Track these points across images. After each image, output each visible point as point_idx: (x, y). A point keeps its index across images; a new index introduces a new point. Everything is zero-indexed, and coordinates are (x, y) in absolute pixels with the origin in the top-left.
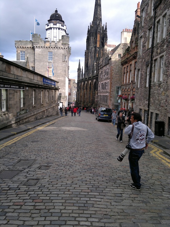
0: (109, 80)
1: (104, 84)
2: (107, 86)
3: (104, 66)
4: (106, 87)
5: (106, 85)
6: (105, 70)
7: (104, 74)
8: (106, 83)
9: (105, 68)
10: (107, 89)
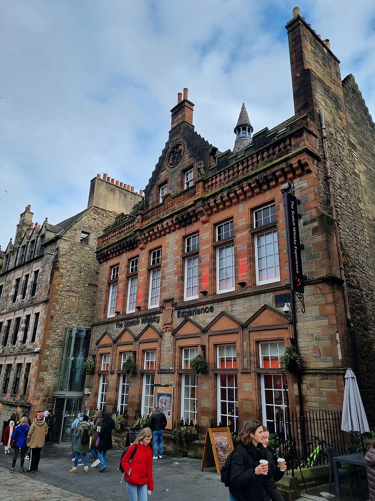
0: (38, 309)
1: (8, 327)
2: (26, 330)
3: (15, 268)
4: (20, 334)
5: (23, 325)
6: (18, 280)
7: (12, 293)
8: (24, 318)
9: (19, 274)
10: (24, 341)
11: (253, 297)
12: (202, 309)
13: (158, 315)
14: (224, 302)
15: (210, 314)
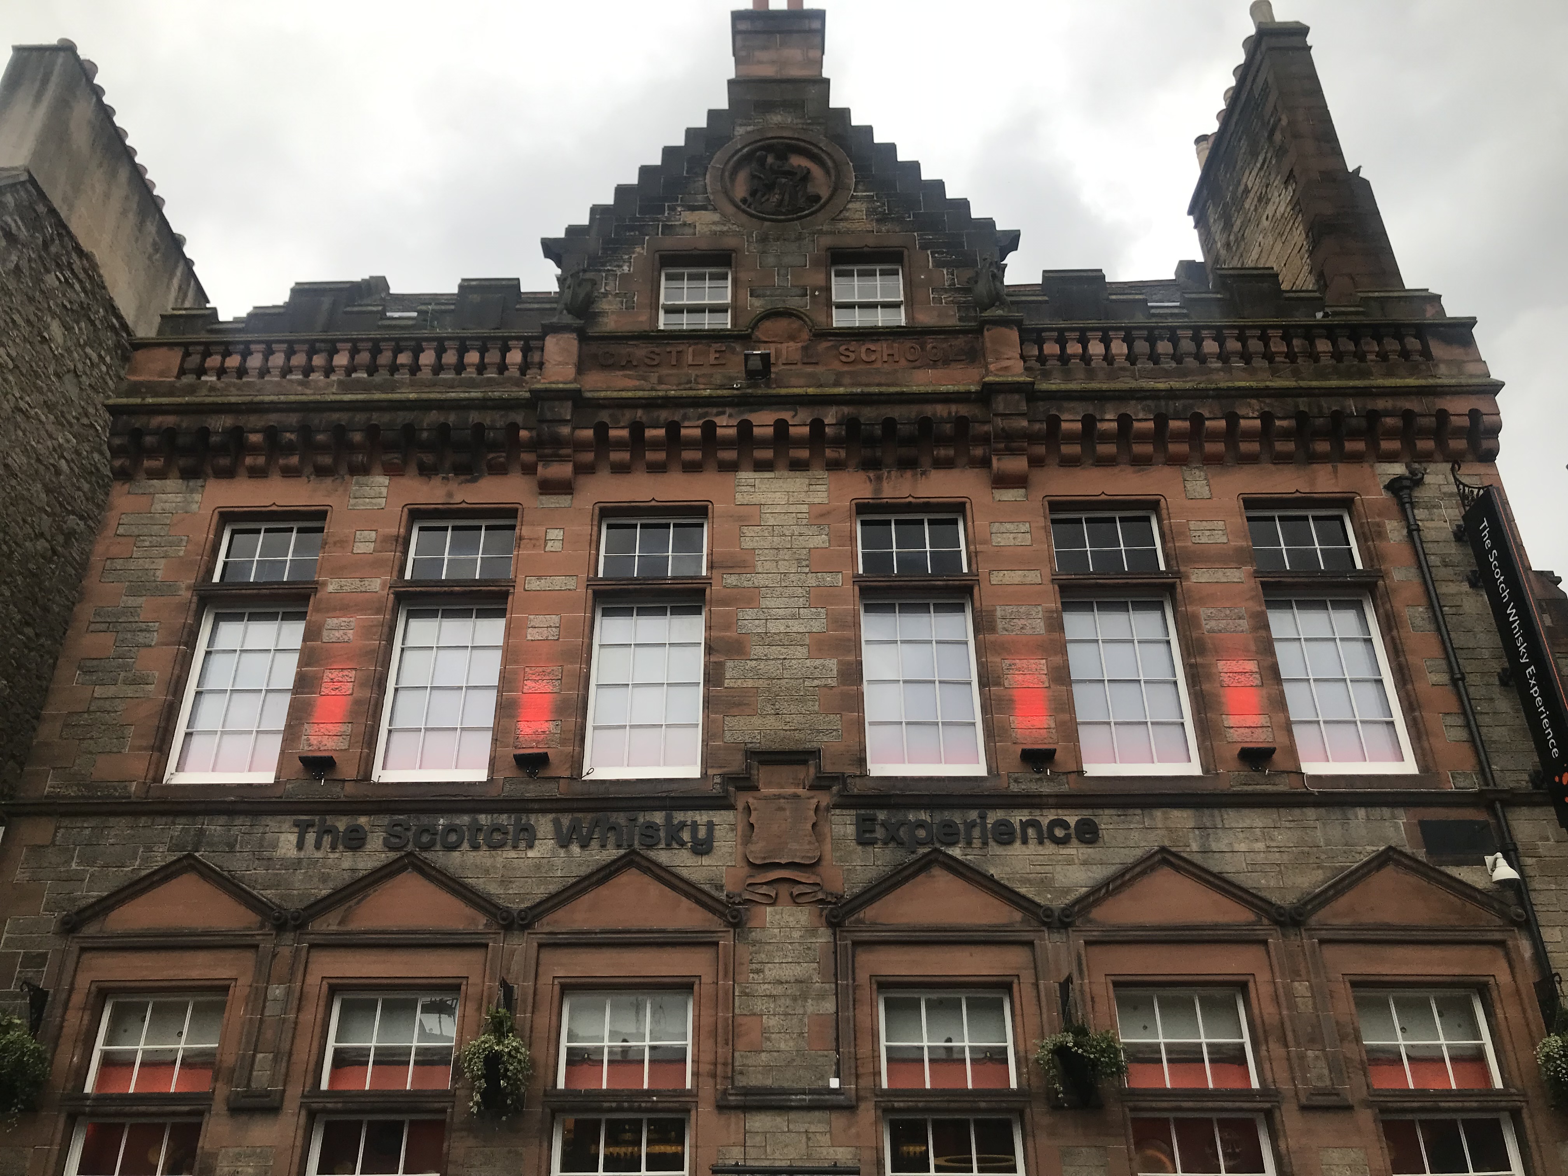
11: (1311, 813)
12: (1024, 825)
13: (702, 817)
14: (1158, 813)
15: (1075, 850)
